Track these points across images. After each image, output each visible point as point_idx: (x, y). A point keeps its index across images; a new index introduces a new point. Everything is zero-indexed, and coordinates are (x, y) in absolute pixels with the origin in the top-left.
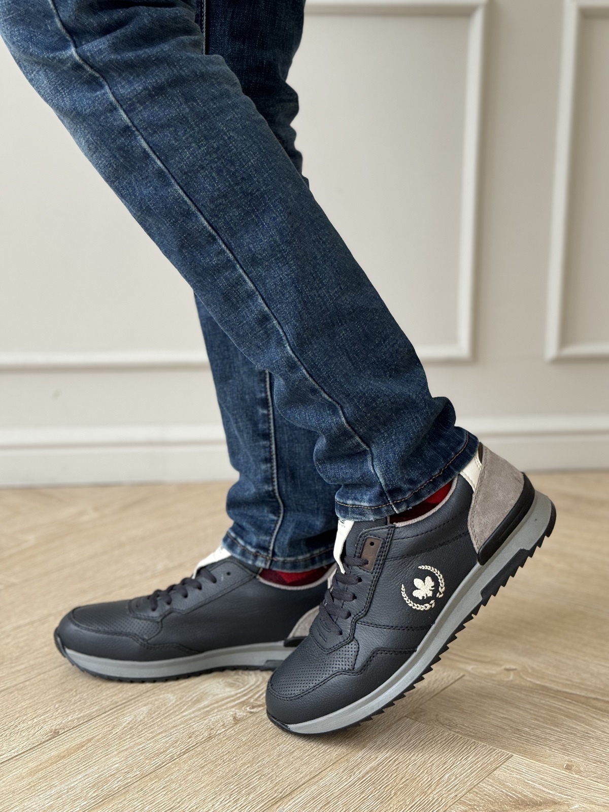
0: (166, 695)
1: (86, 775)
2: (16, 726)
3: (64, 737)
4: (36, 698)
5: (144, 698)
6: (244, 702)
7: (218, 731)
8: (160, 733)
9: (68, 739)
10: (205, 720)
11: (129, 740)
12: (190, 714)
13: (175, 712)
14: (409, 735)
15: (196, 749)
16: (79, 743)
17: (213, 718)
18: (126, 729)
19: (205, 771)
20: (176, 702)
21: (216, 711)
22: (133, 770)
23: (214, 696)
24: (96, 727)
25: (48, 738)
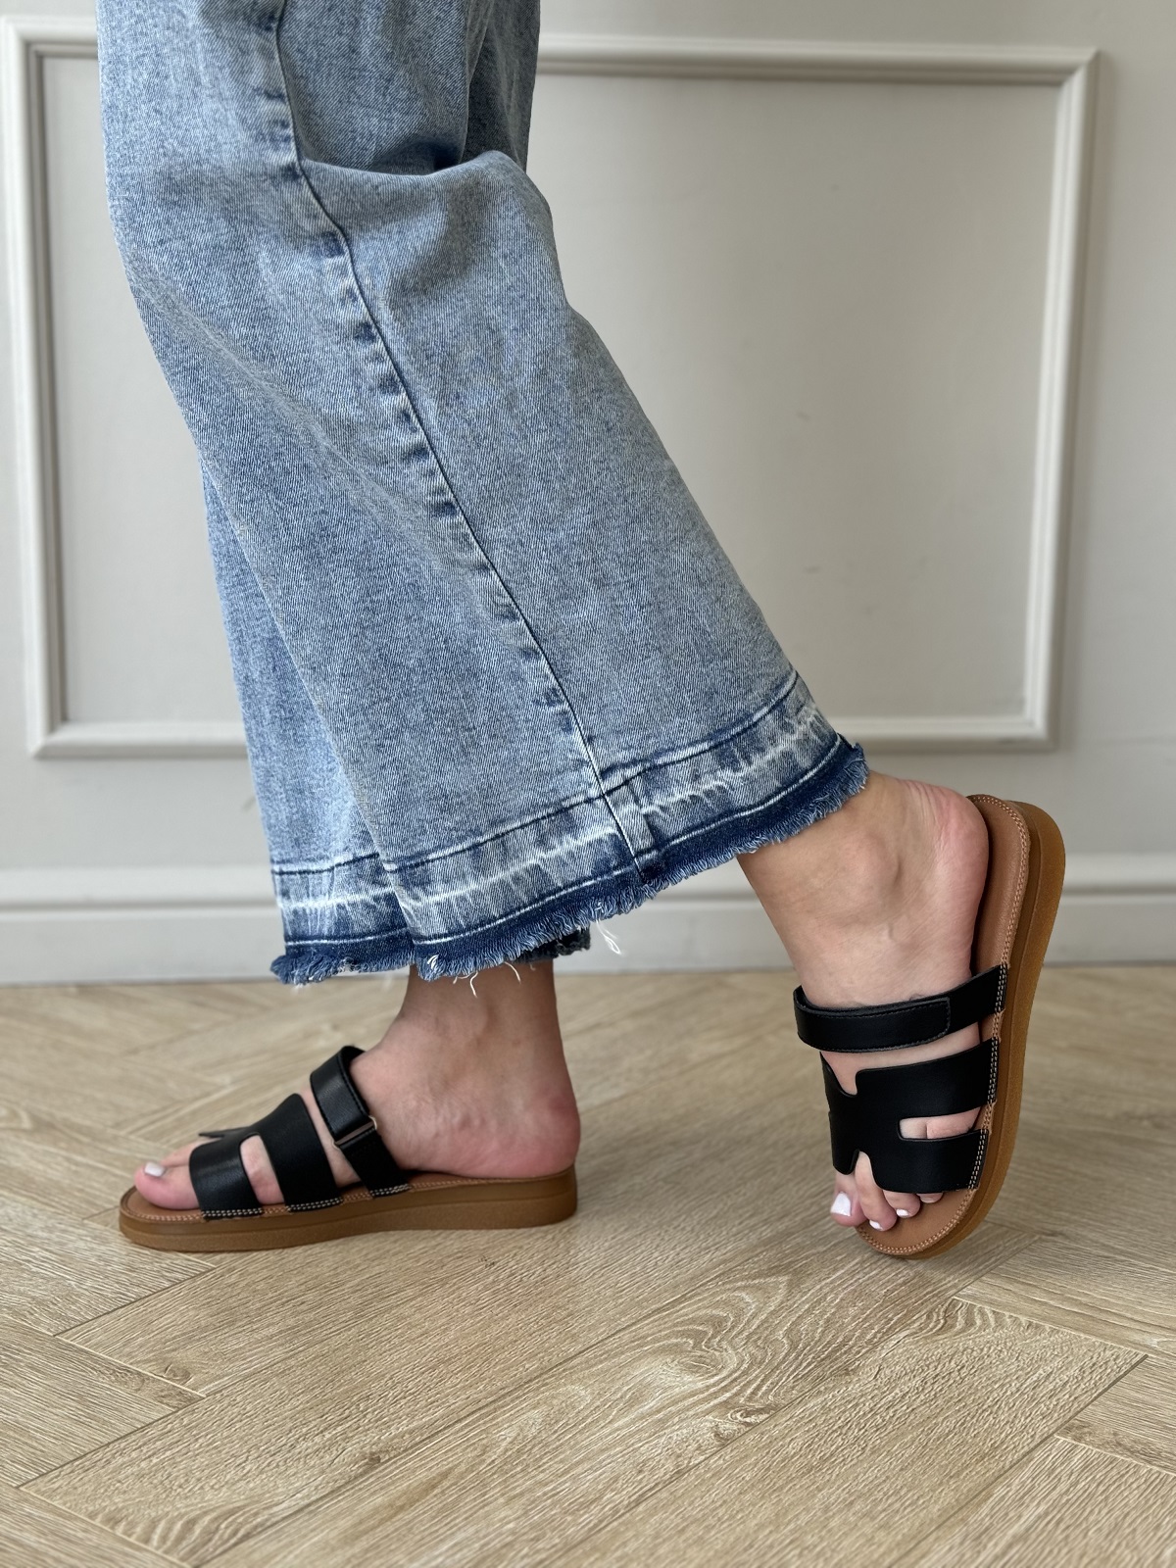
0: (570, 1387)
1: (455, 1545)
2: (293, 1446)
3: (394, 1466)
4: (317, 1391)
5: (527, 1393)
6: (725, 1402)
7: (693, 1460)
8: (578, 1463)
9: (401, 1472)
10: (659, 1437)
11: (519, 1476)
12: (627, 1425)
13: (597, 1421)
14: (1072, 1473)
15: (658, 1494)
16: (424, 1480)
17: (677, 1433)
18: (510, 1453)
19: (688, 1539)
20: (592, 1402)
21: (677, 1419)
22: (544, 1534)
23: (665, 1390)
24: (450, 1450)
25: (361, 1470)
